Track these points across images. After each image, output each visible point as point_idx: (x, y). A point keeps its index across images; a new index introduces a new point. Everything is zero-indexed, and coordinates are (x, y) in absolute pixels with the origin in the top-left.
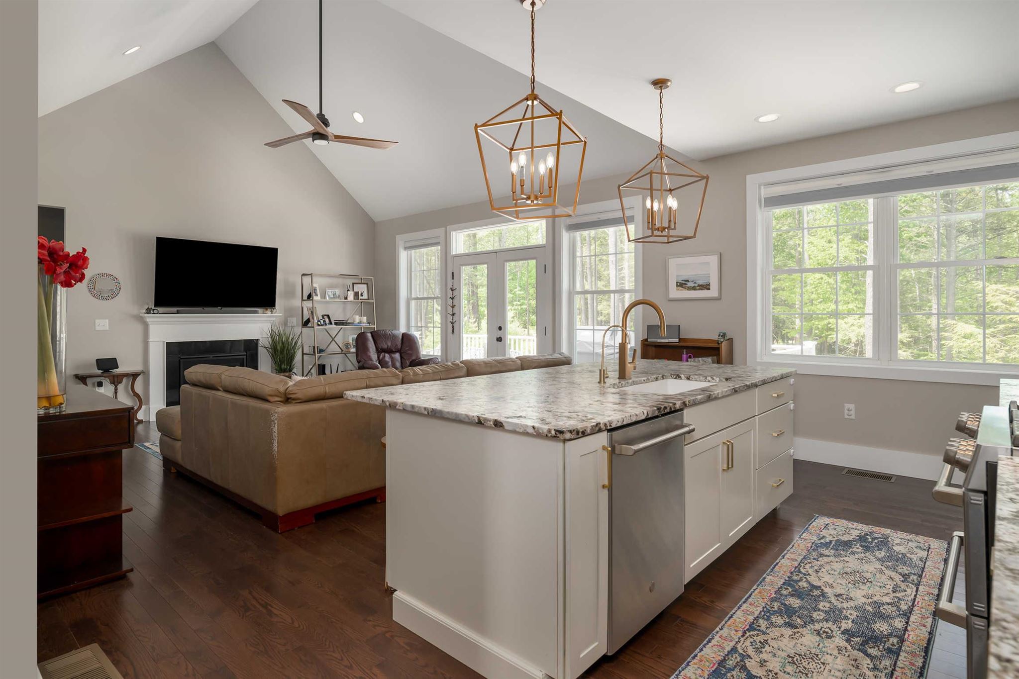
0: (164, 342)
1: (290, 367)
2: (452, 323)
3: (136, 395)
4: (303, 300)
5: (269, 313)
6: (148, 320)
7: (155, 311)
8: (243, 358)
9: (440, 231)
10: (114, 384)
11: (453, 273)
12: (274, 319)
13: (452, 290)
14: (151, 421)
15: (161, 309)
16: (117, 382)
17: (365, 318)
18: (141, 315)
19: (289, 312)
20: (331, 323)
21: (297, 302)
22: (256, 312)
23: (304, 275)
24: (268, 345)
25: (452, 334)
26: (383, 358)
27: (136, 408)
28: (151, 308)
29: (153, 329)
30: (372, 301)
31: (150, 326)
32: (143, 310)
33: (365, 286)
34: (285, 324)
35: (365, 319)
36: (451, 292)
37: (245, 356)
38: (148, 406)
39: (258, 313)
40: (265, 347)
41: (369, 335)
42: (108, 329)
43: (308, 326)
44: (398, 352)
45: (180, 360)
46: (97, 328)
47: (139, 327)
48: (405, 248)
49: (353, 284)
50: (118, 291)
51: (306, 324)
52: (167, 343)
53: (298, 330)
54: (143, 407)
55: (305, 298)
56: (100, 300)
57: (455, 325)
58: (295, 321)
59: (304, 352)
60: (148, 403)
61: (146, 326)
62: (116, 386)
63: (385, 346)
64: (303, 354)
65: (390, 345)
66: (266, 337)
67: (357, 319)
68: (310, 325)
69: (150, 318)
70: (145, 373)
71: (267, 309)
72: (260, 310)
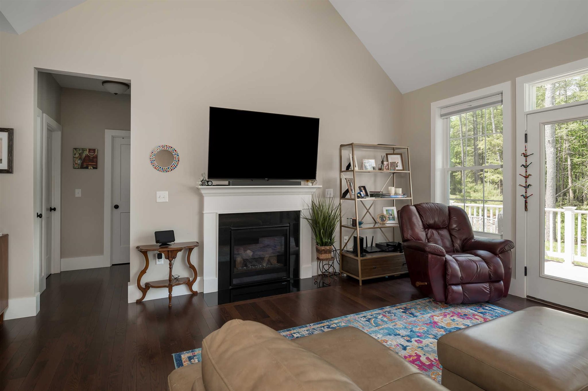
0: (217, 213)
1: (331, 240)
2: (526, 197)
3: (192, 267)
4: (341, 171)
5: (310, 184)
6: (203, 192)
7: (209, 182)
8: (287, 230)
9: (505, 87)
10: (168, 259)
11: (526, 135)
12: (314, 190)
13: (526, 156)
14: (204, 293)
15: (215, 182)
16: (172, 258)
17: (401, 189)
18: (197, 187)
19: (328, 184)
20: (367, 195)
21: (335, 174)
22: (299, 184)
23: (342, 146)
24: (309, 217)
25: (526, 210)
26: (431, 236)
27: (191, 279)
28: (206, 180)
29: (207, 200)
30: (409, 172)
31: (205, 197)
32: (199, 182)
33: (399, 156)
34: (324, 195)
35: (400, 191)
36: (524, 158)
37: (288, 228)
38: (202, 277)
39: (301, 185)
40: (306, 219)
41: (413, 209)
42: (168, 201)
43: (346, 197)
44: (445, 228)
45: (231, 232)
46: (158, 200)
47: (195, 200)
48: (442, 116)
49: (387, 155)
50: (177, 163)
51: (344, 196)
52: (219, 214)
53: (337, 201)
54: (198, 279)
55: (344, 168)
56: (160, 172)
57: (528, 200)
58: (333, 192)
59: (342, 224)
60: (202, 274)
61: (201, 198)
62: (170, 261)
63: (431, 222)
64: (341, 226)
65: (436, 219)
66: (308, 208)
67: (393, 190)
68: (348, 196)
69: (205, 191)
70: (199, 245)
71: (307, 181)
72: (303, 182)
